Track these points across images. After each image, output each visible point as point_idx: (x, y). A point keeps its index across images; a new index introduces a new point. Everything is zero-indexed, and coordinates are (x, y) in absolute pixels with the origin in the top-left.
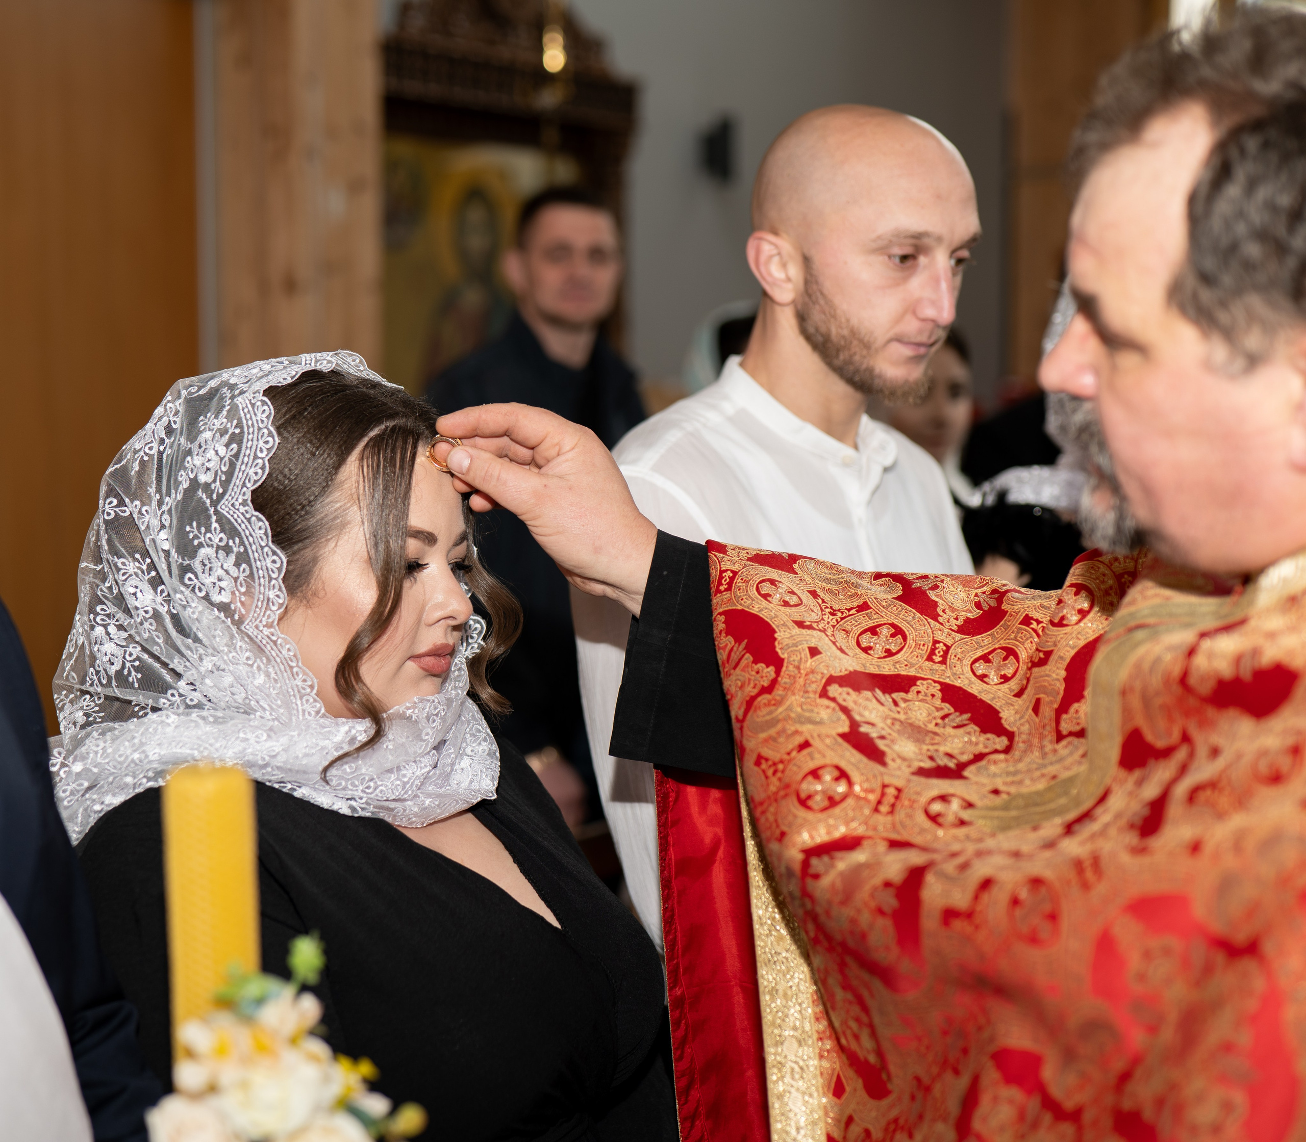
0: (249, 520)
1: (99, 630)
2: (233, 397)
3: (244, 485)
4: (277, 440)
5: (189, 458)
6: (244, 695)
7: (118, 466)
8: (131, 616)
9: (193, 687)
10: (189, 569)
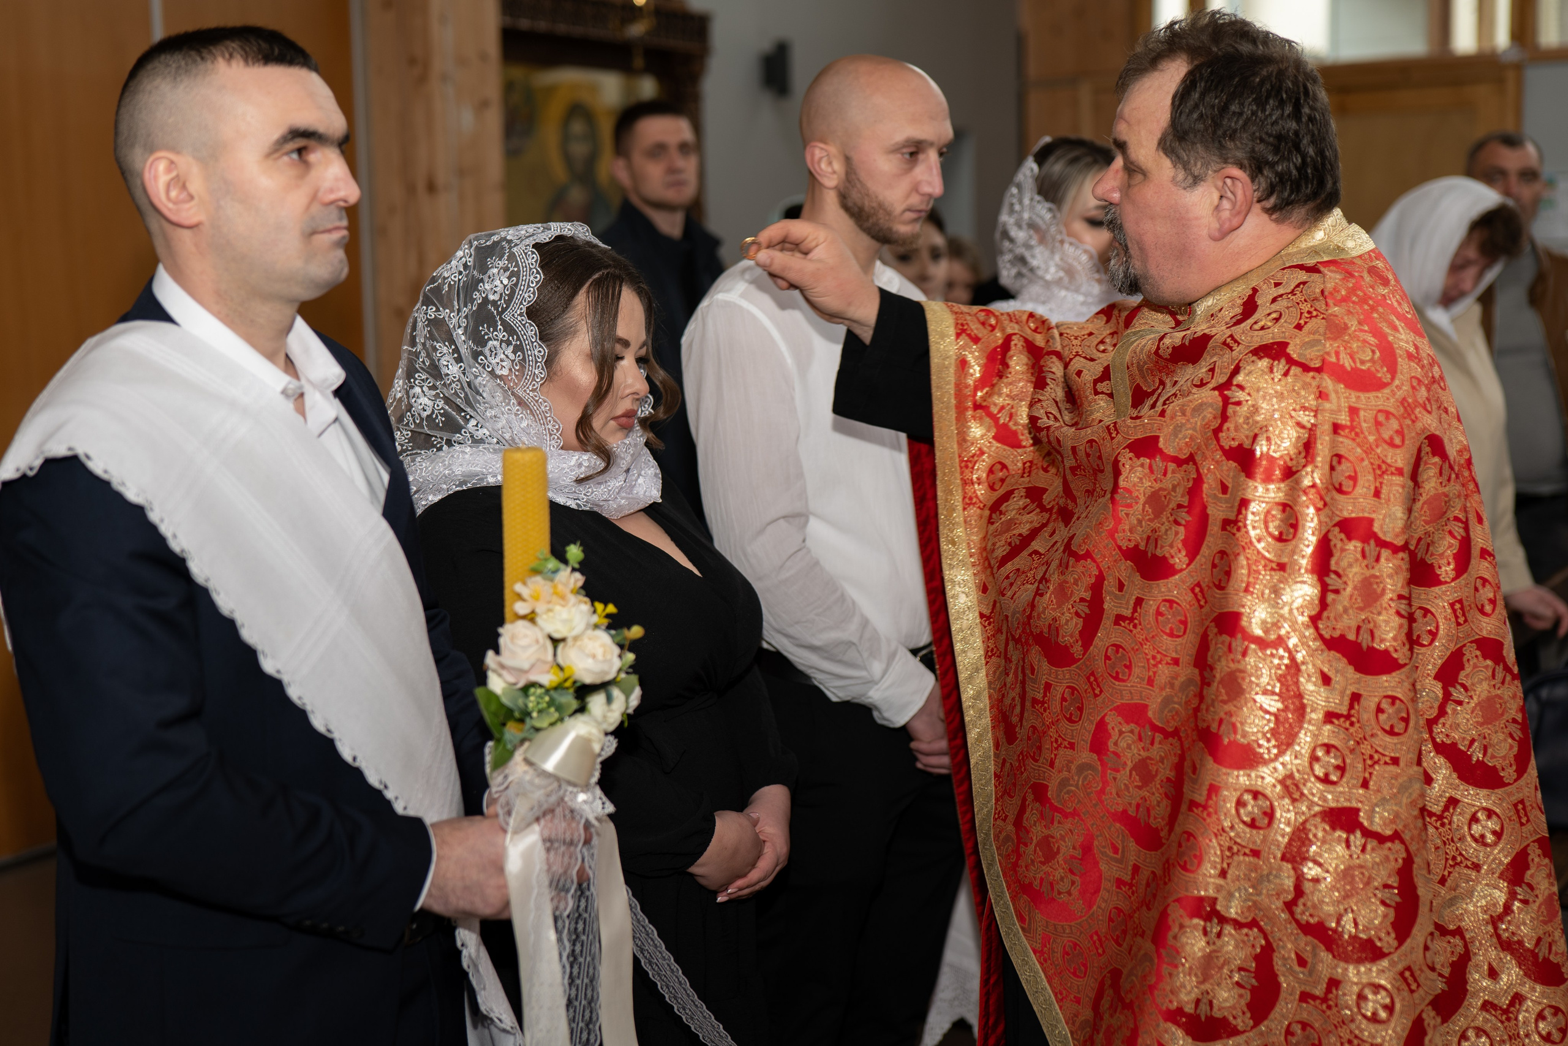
0: (524, 325)
1: (417, 390)
2: (510, 248)
3: (521, 303)
4: (543, 277)
5: (481, 284)
7: (433, 285)
8: (442, 380)
9: (476, 428)
10: (481, 353)
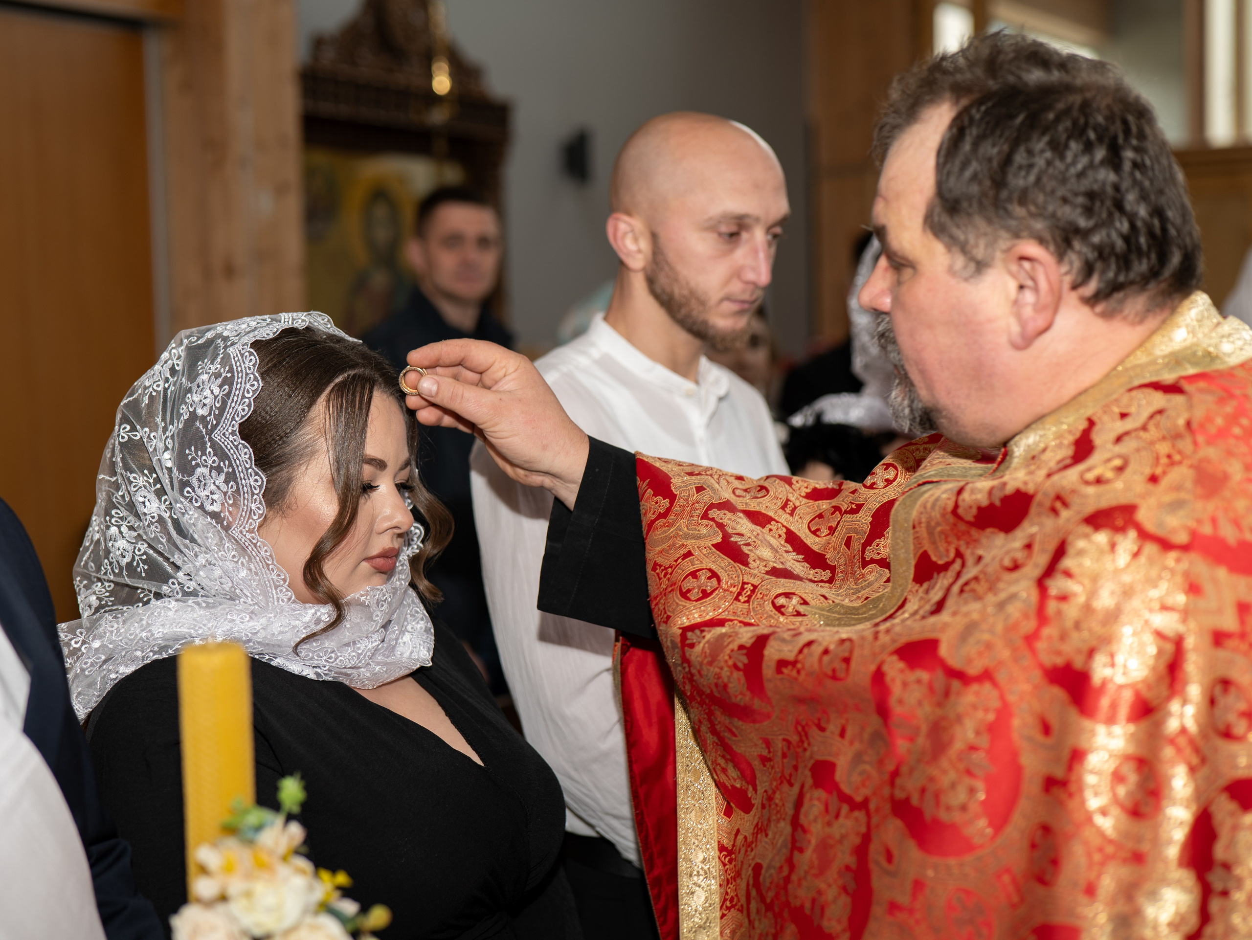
0: (236, 447)
1: (114, 530)
2: (226, 347)
3: (233, 419)
4: (261, 385)
5: (189, 395)
6: (230, 585)
7: (131, 398)
8: (140, 519)
9: (188, 578)
10: (187, 484)
